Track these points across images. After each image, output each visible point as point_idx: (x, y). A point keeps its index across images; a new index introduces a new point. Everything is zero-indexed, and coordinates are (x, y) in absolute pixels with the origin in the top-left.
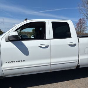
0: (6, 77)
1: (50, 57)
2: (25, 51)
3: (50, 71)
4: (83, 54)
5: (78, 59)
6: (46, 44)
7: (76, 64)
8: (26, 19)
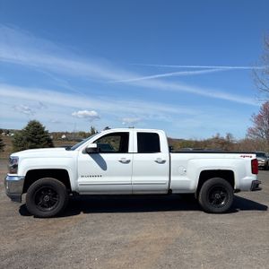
0: (81, 193)
1: (132, 175)
2: (103, 165)
3: (130, 193)
4: (176, 175)
5: (168, 179)
6: (127, 159)
7: (166, 186)
8: (107, 128)
